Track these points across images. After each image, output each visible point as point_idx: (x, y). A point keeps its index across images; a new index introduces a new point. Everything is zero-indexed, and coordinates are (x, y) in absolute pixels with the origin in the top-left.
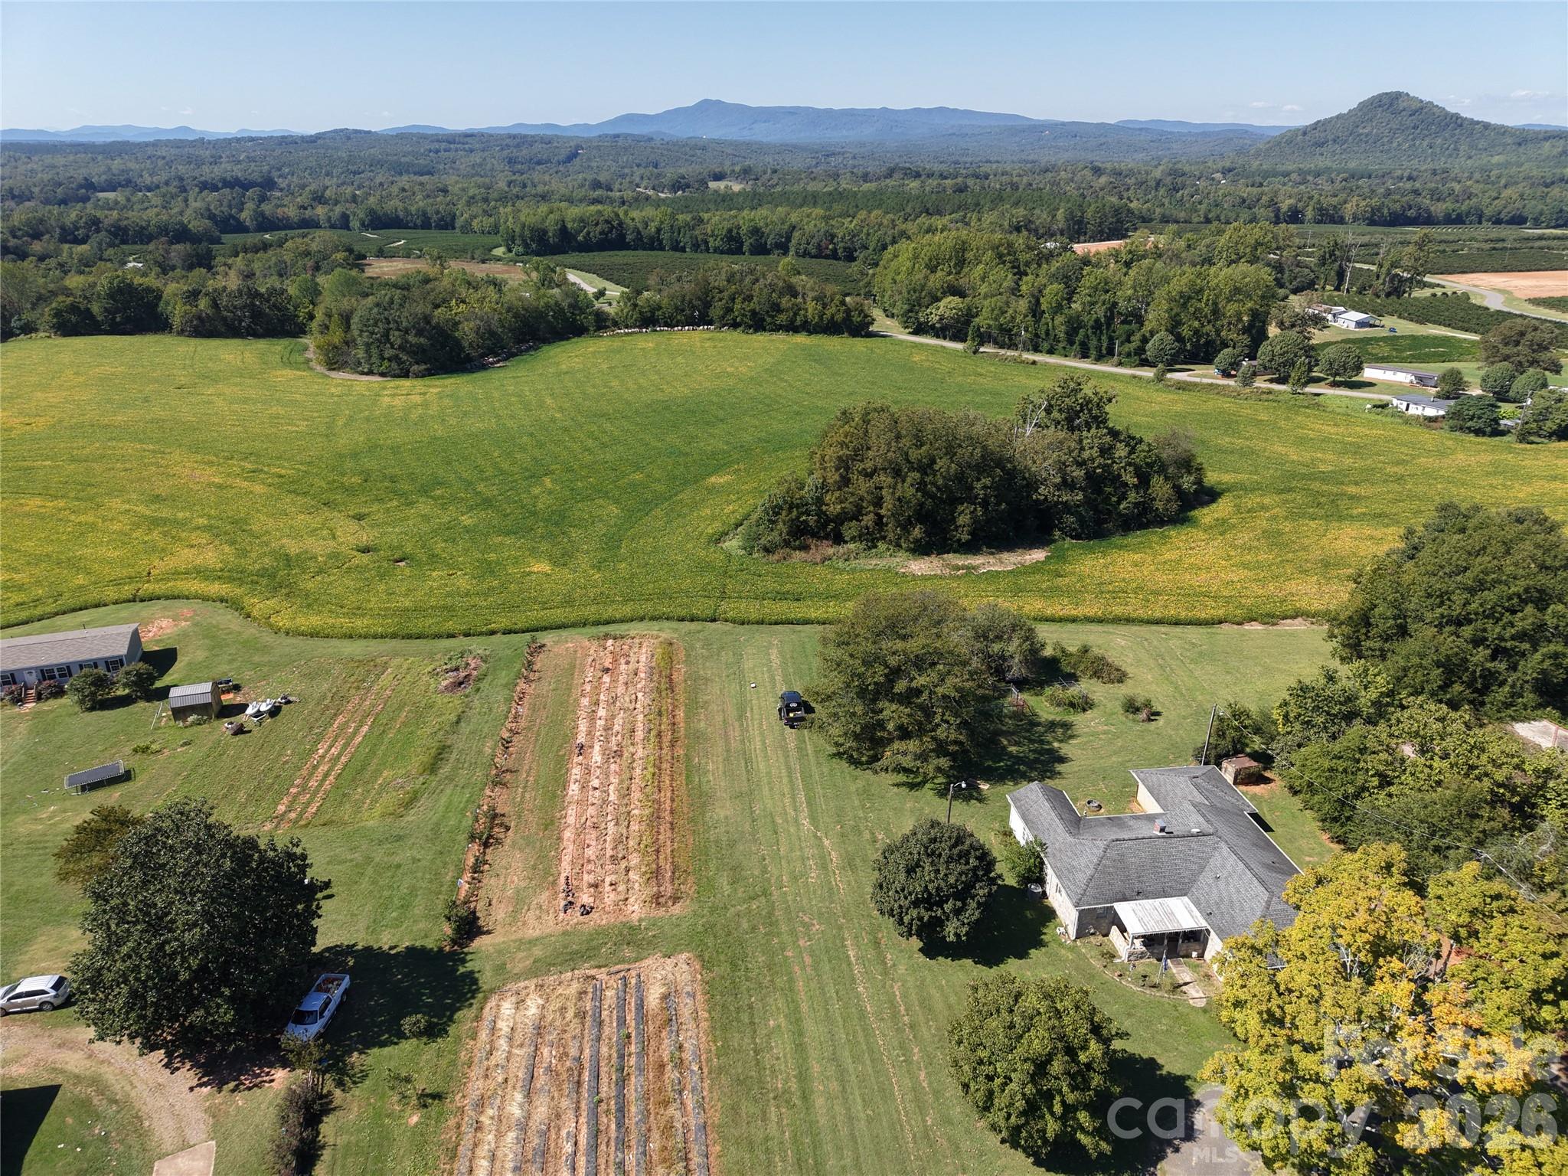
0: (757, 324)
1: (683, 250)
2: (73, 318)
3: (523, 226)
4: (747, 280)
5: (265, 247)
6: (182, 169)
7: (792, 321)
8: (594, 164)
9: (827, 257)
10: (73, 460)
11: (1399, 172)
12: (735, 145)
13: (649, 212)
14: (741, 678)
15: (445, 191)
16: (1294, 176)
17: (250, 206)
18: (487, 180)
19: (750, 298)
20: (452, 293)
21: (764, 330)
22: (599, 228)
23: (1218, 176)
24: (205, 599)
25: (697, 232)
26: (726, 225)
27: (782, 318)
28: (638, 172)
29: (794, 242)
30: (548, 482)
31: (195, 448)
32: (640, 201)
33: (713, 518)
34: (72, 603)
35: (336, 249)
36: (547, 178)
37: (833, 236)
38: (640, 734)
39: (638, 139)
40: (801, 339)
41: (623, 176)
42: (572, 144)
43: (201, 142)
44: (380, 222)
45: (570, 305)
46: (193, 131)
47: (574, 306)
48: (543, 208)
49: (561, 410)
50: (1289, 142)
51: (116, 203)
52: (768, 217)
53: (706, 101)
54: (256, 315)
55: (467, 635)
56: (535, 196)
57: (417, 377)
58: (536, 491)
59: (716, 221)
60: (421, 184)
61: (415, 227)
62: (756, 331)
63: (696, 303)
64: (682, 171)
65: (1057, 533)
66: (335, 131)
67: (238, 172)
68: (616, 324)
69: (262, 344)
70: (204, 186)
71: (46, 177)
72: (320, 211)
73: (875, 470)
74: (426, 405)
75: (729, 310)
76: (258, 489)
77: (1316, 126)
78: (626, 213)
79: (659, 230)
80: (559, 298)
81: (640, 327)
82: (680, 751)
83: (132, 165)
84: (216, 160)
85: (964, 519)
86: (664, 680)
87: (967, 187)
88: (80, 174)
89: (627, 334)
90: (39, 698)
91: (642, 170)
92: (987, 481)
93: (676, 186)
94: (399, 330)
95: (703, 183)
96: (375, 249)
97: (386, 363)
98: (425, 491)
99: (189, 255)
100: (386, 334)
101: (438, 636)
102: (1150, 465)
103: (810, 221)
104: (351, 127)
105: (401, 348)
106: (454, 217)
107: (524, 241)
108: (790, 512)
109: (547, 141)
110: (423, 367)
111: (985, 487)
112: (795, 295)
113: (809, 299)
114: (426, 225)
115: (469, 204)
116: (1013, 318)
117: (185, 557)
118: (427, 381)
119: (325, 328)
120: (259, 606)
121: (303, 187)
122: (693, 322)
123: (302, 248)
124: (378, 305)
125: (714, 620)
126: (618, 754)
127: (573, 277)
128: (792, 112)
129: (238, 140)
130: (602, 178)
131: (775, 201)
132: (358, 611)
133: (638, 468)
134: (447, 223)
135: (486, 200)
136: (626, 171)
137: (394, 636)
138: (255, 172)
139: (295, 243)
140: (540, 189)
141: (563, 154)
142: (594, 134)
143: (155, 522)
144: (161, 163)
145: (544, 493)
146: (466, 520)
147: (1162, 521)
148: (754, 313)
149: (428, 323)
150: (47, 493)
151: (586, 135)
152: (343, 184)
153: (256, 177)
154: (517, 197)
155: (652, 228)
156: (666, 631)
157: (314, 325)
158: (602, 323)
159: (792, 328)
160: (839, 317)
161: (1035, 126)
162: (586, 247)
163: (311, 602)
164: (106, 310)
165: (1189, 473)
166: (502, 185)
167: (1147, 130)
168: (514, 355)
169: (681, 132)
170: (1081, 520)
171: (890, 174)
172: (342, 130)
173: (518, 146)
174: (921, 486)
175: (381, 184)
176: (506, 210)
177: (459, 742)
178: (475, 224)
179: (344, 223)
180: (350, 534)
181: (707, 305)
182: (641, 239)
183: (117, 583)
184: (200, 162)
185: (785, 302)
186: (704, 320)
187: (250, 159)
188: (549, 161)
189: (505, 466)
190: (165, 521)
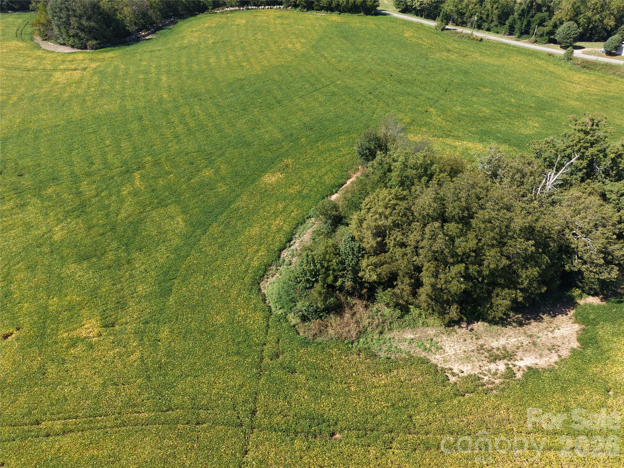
0: (309, 4)
7: (330, 4)
21: (313, 9)
27: (324, 2)
40: (335, 17)
62: (308, 10)
68: (226, 5)
81: (239, 6)
89: (231, 11)
94: (75, 16)
97: (72, 39)
100: (68, 19)
105: (79, 29)
110: (95, 42)
116: (467, 5)
159: (330, 9)
168: (159, 29)
186: (277, 2)
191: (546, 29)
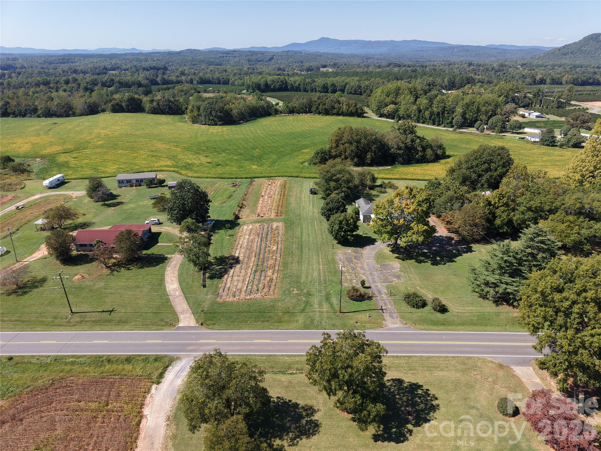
0: (327, 113)
1: (308, 91)
2: (117, 107)
3: (253, 83)
4: (324, 99)
5: (168, 89)
6: (135, 63)
7: (338, 112)
8: (279, 62)
9: (358, 94)
10: (127, 142)
11: (593, 65)
12: (333, 54)
13: (296, 78)
14: (302, 187)
15: (226, 71)
16: (549, 67)
17: (160, 76)
18: (241, 67)
19: (325, 104)
20: (230, 101)
21: (329, 115)
22: (279, 84)
23: (519, 66)
24: (170, 171)
25: (312, 85)
26: (323, 83)
27: (335, 111)
28: (295, 65)
29: (346, 89)
30: (257, 150)
31: (160, 140)
32: (294, 75)
33: (302, 158)
34: (137, 171)
35: (191, 89)
36: (262, 66)
37: (360, 87)
38: (276, 194)
39: (296, 52)
40: (341, 118)
41: (290, 66)
42: (272, 54)
43: (141, 54)
44: (204, 81)
45: (267, 106)
46: (137, 50)
47: (268, 106)
48: (260, 77)
49: (262, 134)
50: (553, 53)
51: (116, 74)
52: (339, 80)
53: (322, 38)
54: (170, 108)
55: (236, 178)
56: (257, 73)
57: (219, 125)
58: (254, 152)
59: (320, 81)
60: (218, 68)
61: (215, 83)
62: (326, 115)
63: (307, 106)
64: (311, 64)
65: (397, 163)
66: (187, 50)
67: (154, 64)
68: (281, 113)
69: (172, 116)
70: (144, 69)
71: (92, 66)
72: (183, 78)
73: (345, 143)
74: (223, 132)
75: (318, 108)
76: (179, 149)
77: (564, 47)
78: (288, 78)
79: (299, 85)
80: (263, 104)
81: (289, 114)
82: (285, 197)
83: (118, 62)
84: (146, 60)
85: (369, 156)
86: (284, 186)
87: (416, 70)
88: (102, 65)
89: (284, 116)
90: (136, 186)
91: (296, 64)
92: (375, 146)
93: (309, 69)
94: (215, 111)
95: (318, 69)
96: (203, 90)
97: (210, 121)
98: (224, 151)
99: (144, 91)
100: (211, 113)
101: (229, 178)
102: (427, 146)
103: (353, 82)
104: (192, 48)
105: (215, 116)
106: (229, 80)
107: (253, 88)
108: (322, 154)
109: (262, 53)
110: (221, 123)
111: (375, 148)
112: (340, 103)
113: (344, 105)
114: (219, 83)
115: (234, 75)
116: (411, 112)
117: (162, 163)
118: (222, 126)
119: (192, 111)
120: (183, 172)
121: (177, 70)
122: (306, 112)
123: (181, 89)
124: (209, 103)
125: (298, 177)
126: (271, 197)
127: (268, 99)
128: (356, 42)
129: (154, 53)
130: (281, 67)
131: (342, 74)
132: (209, 173)
133: (283, 148)
134: (226, 82)
135: (240, 74)
136: (291, 64)
137: (218, 178)
138: (160, 64)
139: (178, 87)
140: (259, 70)
141: (268, 58)
142: (280, 50)
143: (153, 156)
144: (128, 61)
145: (256, 152)
146: (235, 158)
147: (428, 161)
148: (326, 109)
149: (223, 109)
150: (122, 149)
151: (277, 51)
152: (190, 69)
153: (160, 66)
154: (251, 73)
155: (297, 84)
156: (285, 179)
157: (188, 111)
158: (277, 112)
159: (338, 114)
160: (354, 111)
161: (451, 47)
162: (274, 90)
163: (196, 172)
164: (127, 105)
165: (440, 149)
166: (246, 69)
167: (497, 48)
168: (248, 121)
169: (313, 50)
170: (404, 159)
171: (389, 65)
172: (189, 50)
173: (252, 55)
174: (357, 147)
175: (203, 69)
176: (247, 78)
177: (234, 195)
178: (236, 83)
179: (191, 82)
180: (204, 160)
181: (311, 107)
182: (293, 88)
183: (147, 168)
184: (141, 61)
185: (336, 106)
186: (310, 112)
187: (158, 60)
188: (263, 61)
189: (246, 146)
190: (156, 156)
191: (449, 121)
